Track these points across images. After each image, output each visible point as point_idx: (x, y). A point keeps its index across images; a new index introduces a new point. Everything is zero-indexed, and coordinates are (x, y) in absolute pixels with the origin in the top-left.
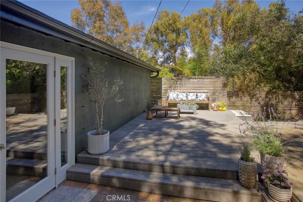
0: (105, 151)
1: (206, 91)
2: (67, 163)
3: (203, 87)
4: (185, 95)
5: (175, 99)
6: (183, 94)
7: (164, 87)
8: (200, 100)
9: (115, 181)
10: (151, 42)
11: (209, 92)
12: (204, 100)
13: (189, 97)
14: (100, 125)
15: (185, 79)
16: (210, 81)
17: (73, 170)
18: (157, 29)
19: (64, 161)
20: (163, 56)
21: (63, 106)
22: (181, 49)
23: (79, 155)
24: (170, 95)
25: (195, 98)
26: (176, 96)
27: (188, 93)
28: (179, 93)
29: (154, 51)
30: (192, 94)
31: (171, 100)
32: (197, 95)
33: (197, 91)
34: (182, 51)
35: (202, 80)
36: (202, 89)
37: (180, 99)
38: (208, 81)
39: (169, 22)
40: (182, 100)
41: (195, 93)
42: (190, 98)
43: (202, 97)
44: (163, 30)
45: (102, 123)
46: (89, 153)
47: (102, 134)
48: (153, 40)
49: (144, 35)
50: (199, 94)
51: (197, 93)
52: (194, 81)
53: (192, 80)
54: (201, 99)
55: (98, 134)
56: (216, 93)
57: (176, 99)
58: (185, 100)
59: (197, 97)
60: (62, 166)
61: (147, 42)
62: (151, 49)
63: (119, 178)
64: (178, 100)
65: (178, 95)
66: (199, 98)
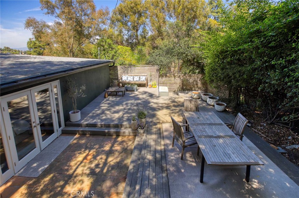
1: (146, 75)
2: (61, 127)
4: (132, 77)
5: (126, 80)
7: (119, 72)
10: (117, 22)
11: (148, 75)
12: (144, 81)
13: (134, 79)
14: (75, 108)
17: (64, 129)
18: (121, 11)
20: (128, 33)
22: (143, 27)
23: (66, 123)
24: (123, 78)
27: (134, 76)
28: (128, 76)
29: (119, 30)
30: (136, 77)
31: (123, 81)
32: (140, 77)
33: (140, 75)
34: (143, 29)
36: (144, 73)
39: (131, 5)
42: (135, 80)
43: (143, 79)
44: (126, 12)
45: (76, 108)
46: (71, 122)
47: (77, 113)
48: (118, 20)
49: (109, 19)
50: (141, 77)
52: (139, 68)
53: (137, 68)
54: (142, 80)
55: (74, 113)
59: (140, 79)
60: (59, 128)
61: (113, 22)
62: (116, 28)
64: (128, 81)
65: (127, 78)
66: (141, 79)
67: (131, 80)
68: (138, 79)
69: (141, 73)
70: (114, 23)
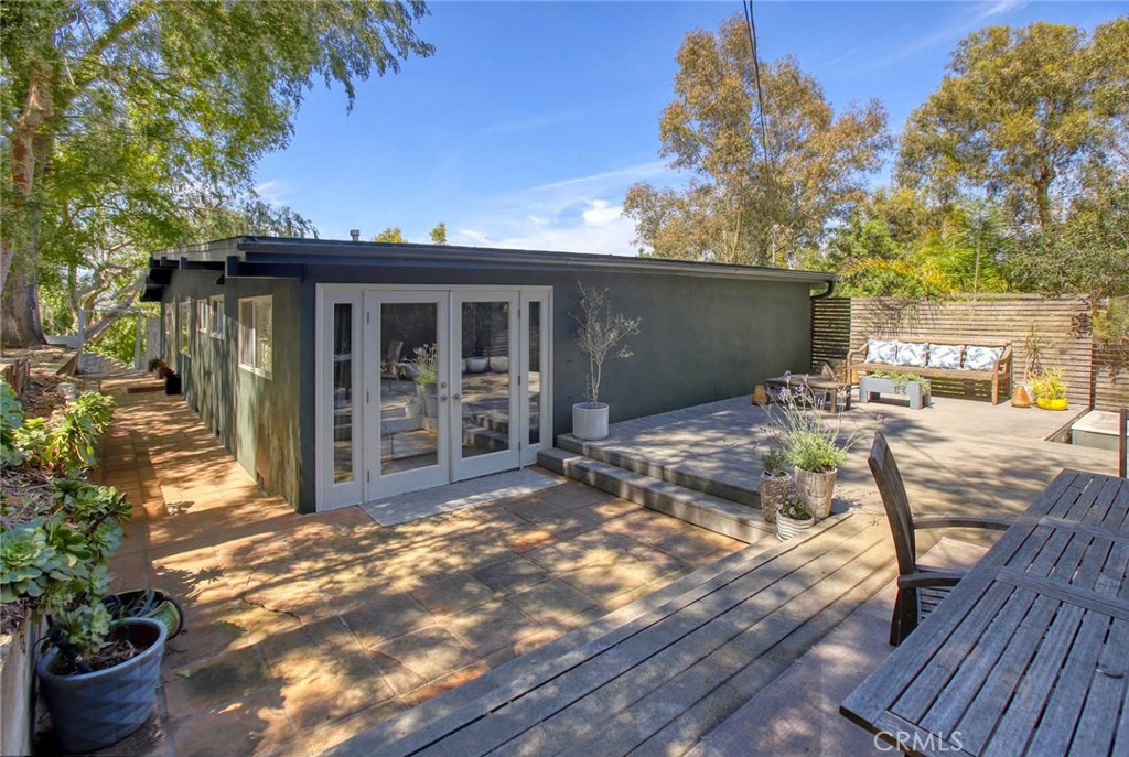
0: (599, 436)
1: (1002, 341)
2: (539, 442)
3: (990, 328)
4: (919, 349)
5: (886, 361)
6: (914, 346)
7: (856, 325)
8: (973, 370)
9: (591, 477)
11: (1014, 344)
12: (985, 370)
13: (932, 357)
15: (926, 302)
16: (1018, 308)
17: (548, 453)
18: (948, 109)
19: (534, 437)
21: (535, 366)
23: (560, 437)
24: (871, 348)
25: (952, 362)
26: (889, 352)
27: (932, 346)
28: (900, 344)
30: (945, 349)
31: (872, 362)
32: (964, 353)
33: (968, 340)
35: (986, 305)
36: (989, 333)
37: (901, 363)
38: (1011, 308)
39: (1005, 71)
40: (907, 364)
41: (959, 347)
42: (935, 361)
43: (982, 360)
44: (974, 106)
46: (574, 437)
48: (934, 149)
50: (971, 351)
51: (966, 345)
52: (959, 308)
53: (950, 306)
54: (975, 365)
56: (1044, 351)
57: (889, 362)
58: (917, 366)
59: (964, 359)
60: (531, 443)
61: (910, 160)
63: (597, 473)
64: (895, 363)
65: (896, 350)
66: (970, 363)
67: (912, 363)
68: (949, 360)
69: (974, 330)
70: (919, 164)
